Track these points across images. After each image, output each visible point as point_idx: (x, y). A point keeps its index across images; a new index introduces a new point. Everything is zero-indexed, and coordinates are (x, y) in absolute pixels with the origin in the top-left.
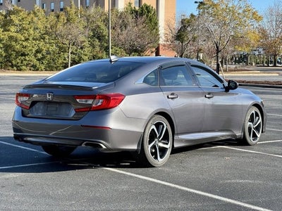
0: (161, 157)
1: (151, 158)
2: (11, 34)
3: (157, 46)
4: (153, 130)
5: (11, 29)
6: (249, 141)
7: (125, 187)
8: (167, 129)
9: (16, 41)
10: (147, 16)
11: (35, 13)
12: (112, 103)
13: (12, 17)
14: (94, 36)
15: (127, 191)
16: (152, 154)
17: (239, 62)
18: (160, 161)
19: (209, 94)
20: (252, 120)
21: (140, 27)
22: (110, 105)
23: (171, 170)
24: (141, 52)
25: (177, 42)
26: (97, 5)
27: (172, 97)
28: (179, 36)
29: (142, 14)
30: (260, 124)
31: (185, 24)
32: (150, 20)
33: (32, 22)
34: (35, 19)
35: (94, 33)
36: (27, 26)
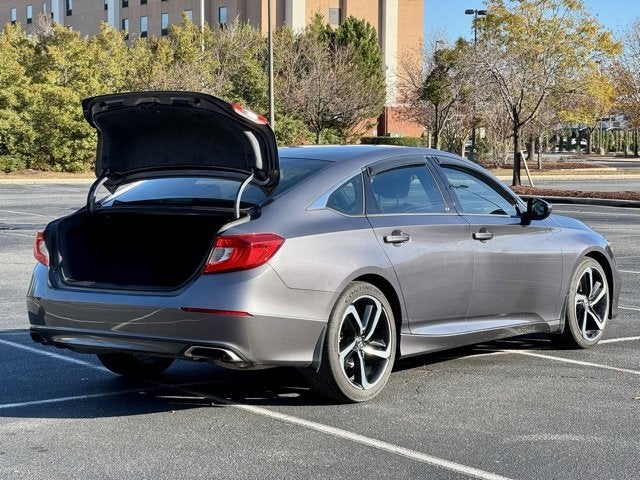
0: (370, 379)
1: (345, 382)
2: (50, 89)
3: (380, 113)
4: (351, 316)
5: (49, 78)
6: (579, 339)
7: (282, 454)
8: (383, 314)
9: (61, 104)
10: (357, 45)
11: (102, 41)
12: (253, 255)
13: (52, 50)
14: (236, 91)
15: (285, 464)
16: (349, 372)
17: (569, 147)
18: (368, 388)
19: (482, 230)
20: (585, 289)
21: (342, 69)
22: (250, 261)
23: (391, 410)
24: (344, 126)
25: (425, 104)
26: (244, 20)
27: (395, 238)
28: (429, 91)
29: (344, 41)
30: (604, 297)
31: (443, 62)
32: (364, 54)
33: (97, 60)
34: (103, 55)
35: (236, 85)
36: (86, 72)
